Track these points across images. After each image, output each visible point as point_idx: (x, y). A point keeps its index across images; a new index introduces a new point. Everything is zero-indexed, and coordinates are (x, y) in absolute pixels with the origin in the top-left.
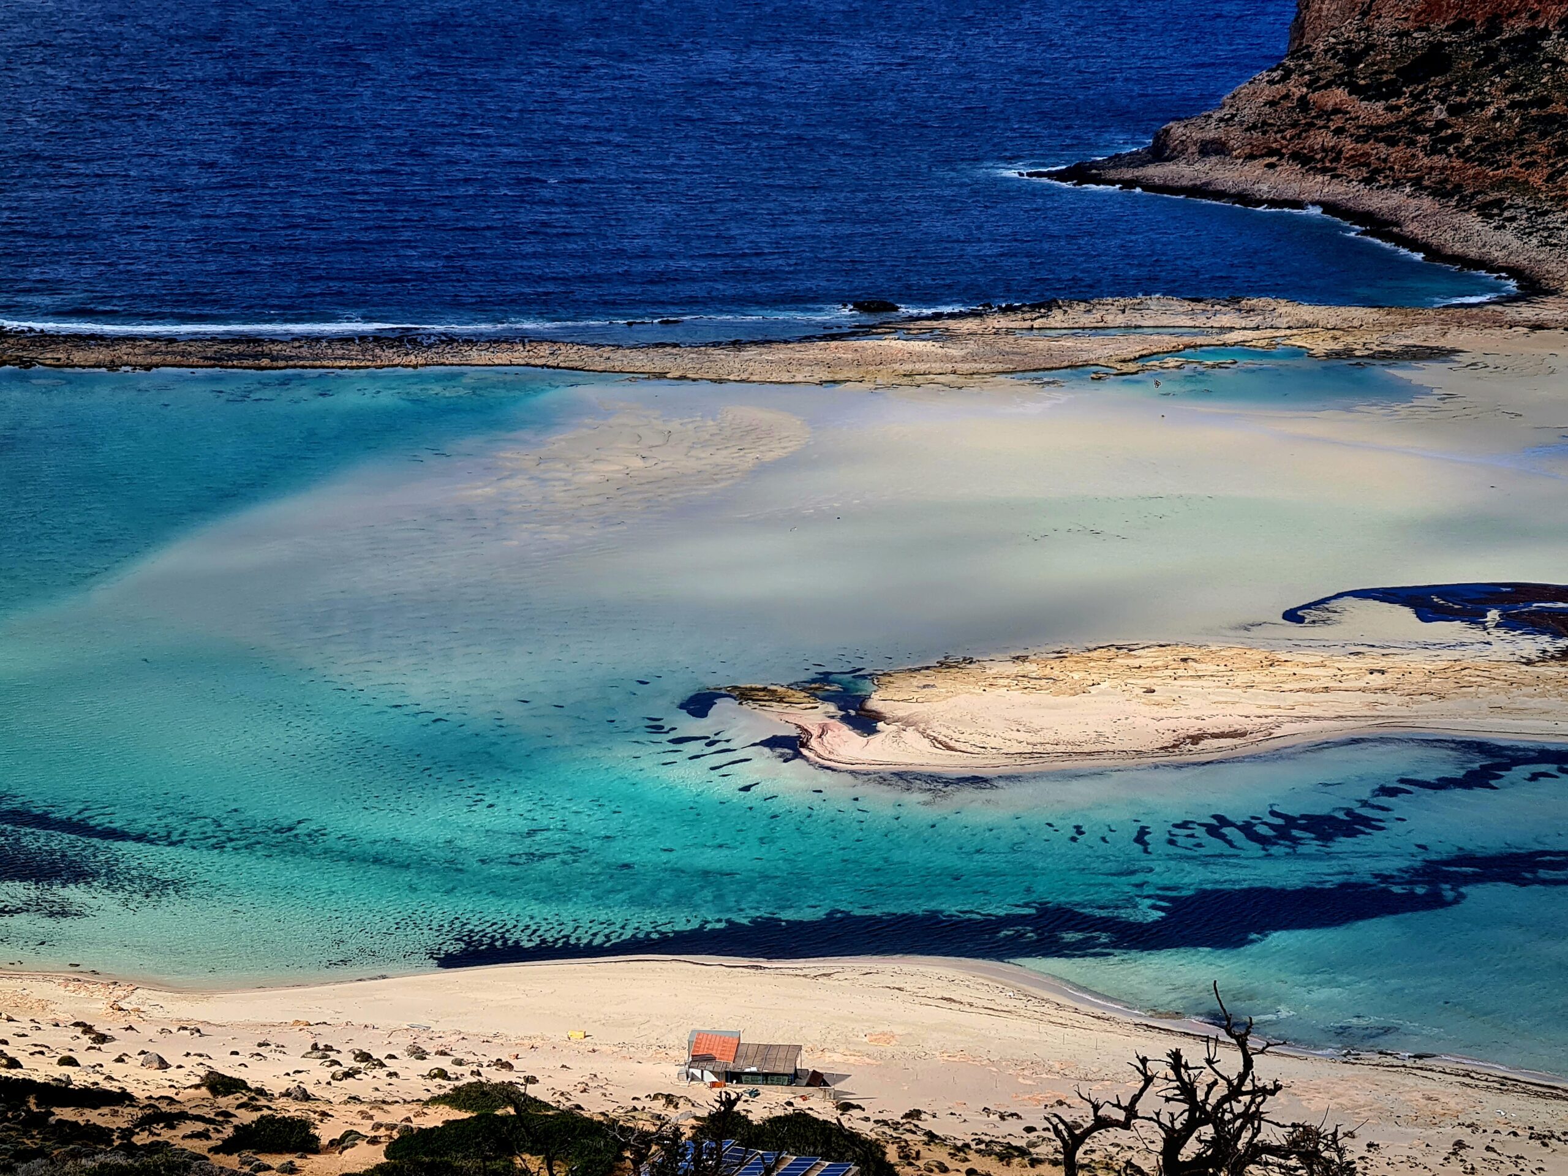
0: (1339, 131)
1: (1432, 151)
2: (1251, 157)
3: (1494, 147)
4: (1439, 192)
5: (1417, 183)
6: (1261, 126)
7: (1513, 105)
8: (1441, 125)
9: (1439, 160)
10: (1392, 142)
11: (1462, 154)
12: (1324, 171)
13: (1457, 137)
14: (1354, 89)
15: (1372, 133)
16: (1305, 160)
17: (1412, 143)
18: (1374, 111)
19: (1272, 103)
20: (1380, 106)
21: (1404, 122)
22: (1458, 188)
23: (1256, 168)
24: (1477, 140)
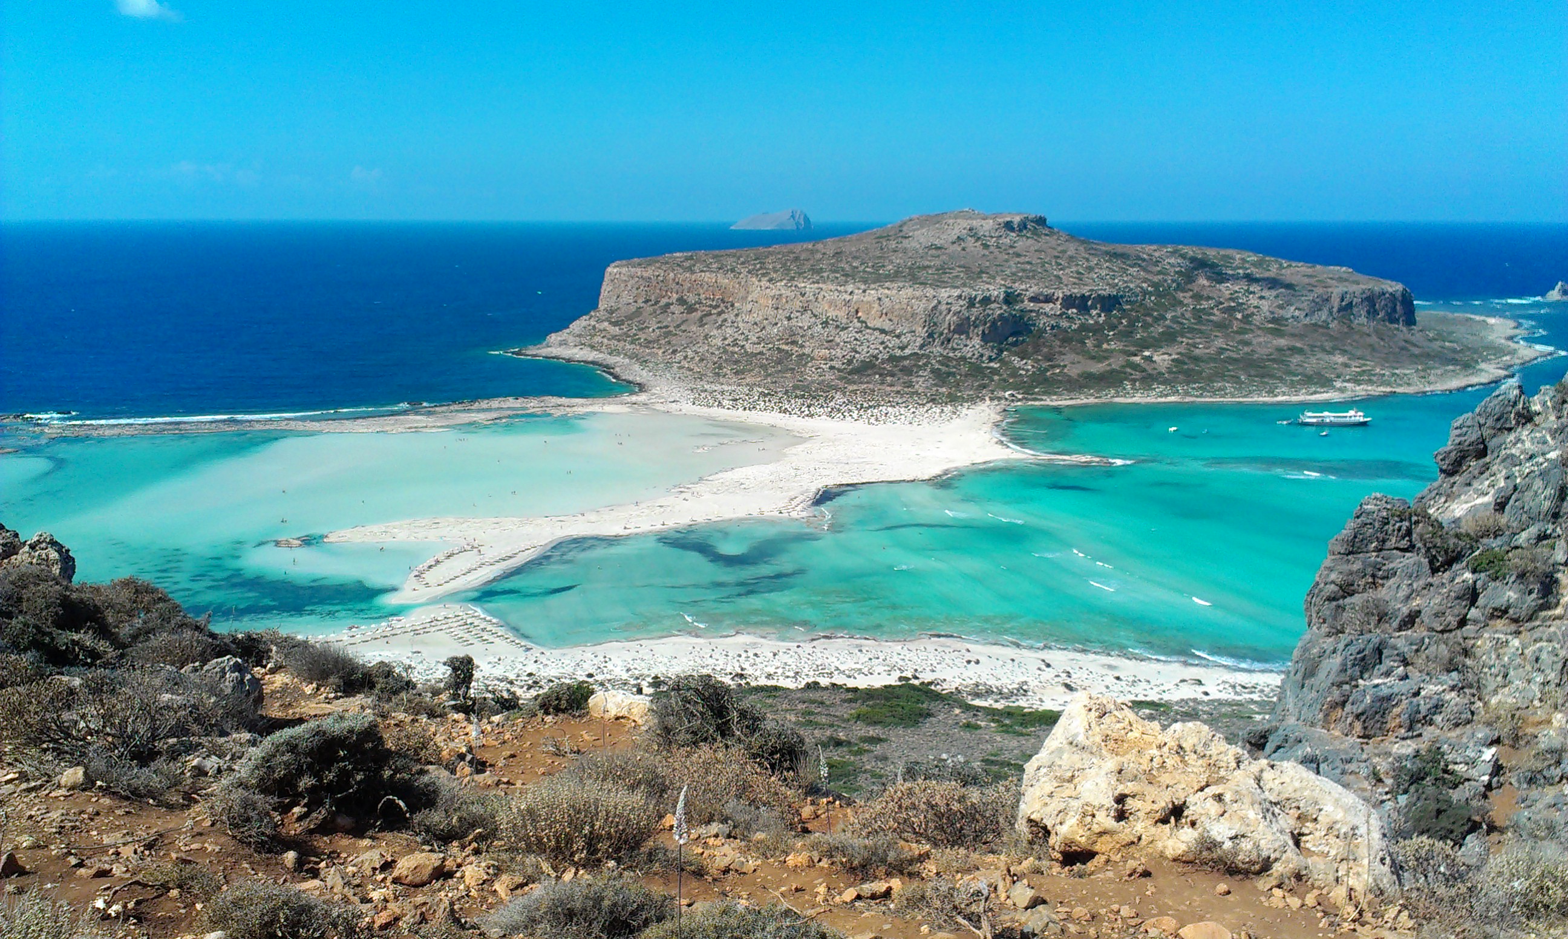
0: (603, 337)
1: (632, 343)
2: (576, 346)
3: (650, 342)
4: (631, 358)
5: (625, 355)
6: (579, 336)
7: (658, 328)
8: (635, 335)
9: (633, 346)
10: (619, 341)
11: (640, 344)
12: (596, 350)
13: (640, 339)
14: (611, 323)
15: (614, 337)
16: (592, 347)
17: (625, 341)
18: (616, 330)
19: (585, 327)
20: (617, 328)
21: (625, 334)
22: (637, 356)
23: (576, 350)
24: (645, 340)
